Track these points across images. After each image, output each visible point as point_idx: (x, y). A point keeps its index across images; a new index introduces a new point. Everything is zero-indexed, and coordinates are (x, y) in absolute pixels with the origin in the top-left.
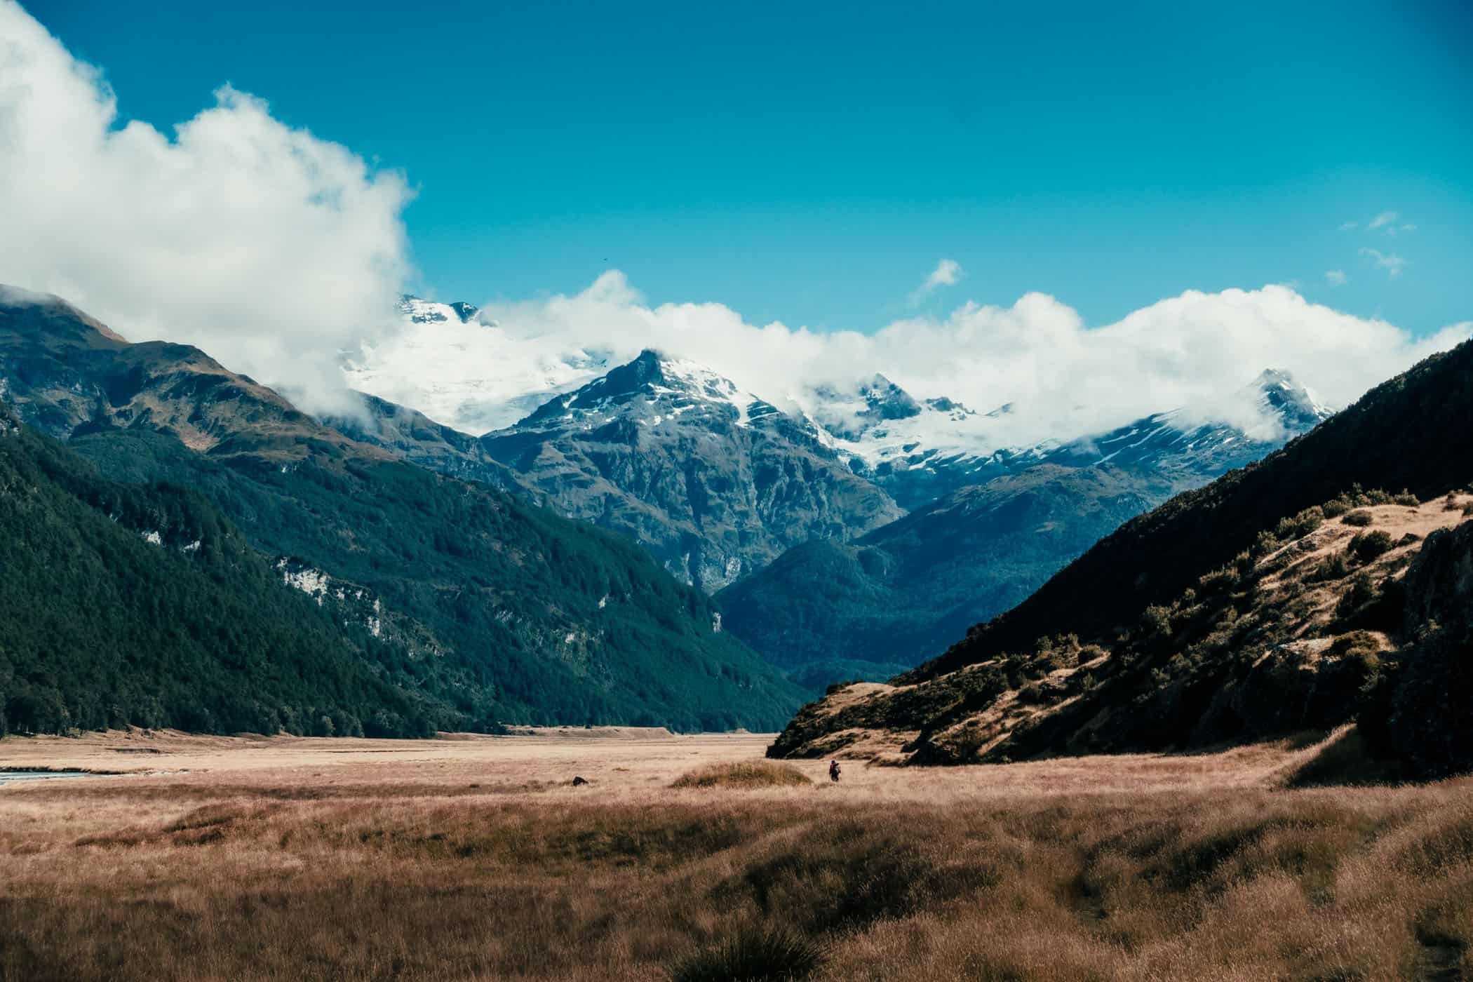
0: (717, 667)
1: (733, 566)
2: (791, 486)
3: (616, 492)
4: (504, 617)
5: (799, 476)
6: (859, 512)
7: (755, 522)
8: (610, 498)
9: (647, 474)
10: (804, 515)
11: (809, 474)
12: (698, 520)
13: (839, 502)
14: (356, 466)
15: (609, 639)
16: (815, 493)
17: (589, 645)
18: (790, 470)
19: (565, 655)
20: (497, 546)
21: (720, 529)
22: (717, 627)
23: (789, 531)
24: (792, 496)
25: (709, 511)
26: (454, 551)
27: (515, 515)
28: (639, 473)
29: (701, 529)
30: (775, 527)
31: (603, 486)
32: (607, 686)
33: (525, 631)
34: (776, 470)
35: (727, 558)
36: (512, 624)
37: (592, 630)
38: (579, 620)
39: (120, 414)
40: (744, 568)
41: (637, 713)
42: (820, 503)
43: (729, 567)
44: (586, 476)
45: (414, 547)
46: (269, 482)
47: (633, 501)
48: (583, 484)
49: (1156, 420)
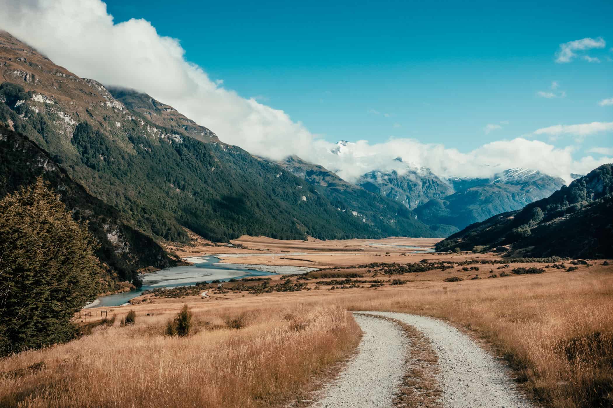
0: (417, 226)
1: (417, 202)
2: (429, 185)
3: (393, 186)
4: (381, 218)
5: (431, 183)
6: (444, 191)
7: (422, 193)
8: (392, 188)
9: (399, 183)
10: (432, 192)
11: (433, 183)
12: (410, 192)
13: (439, 189)
14: (353, 190)
15: (398, 221)
16: (435, 187)
17: (395, 222)
18: (429, 182)
19: (392, 224)
20: (378, 204)
21: (414, 195)
22: (416, 218)
23: (429, 195)
24: (429, 187)
25: (412, 191)
26: (371, 205)
27: (381, 198)
28: (398, 183)
29: (410, 194)
30: (426, 194)
31: (390, 185)
32: (398, 229)
33: (385, 220)
34: (426, 182)
35: (416, 201)
36: (383, 219)
37: (395, 220)
38: (393, 218)
39: (310, 179)
40: (419, 203)
41: (404, 234)
42: (435, 189)
43: (416, 202)
44: (386, 183)
45: (364, 204)
46: (340, 193)
47: (396, 189)
48: (386, 185)
49: (510, 171)
